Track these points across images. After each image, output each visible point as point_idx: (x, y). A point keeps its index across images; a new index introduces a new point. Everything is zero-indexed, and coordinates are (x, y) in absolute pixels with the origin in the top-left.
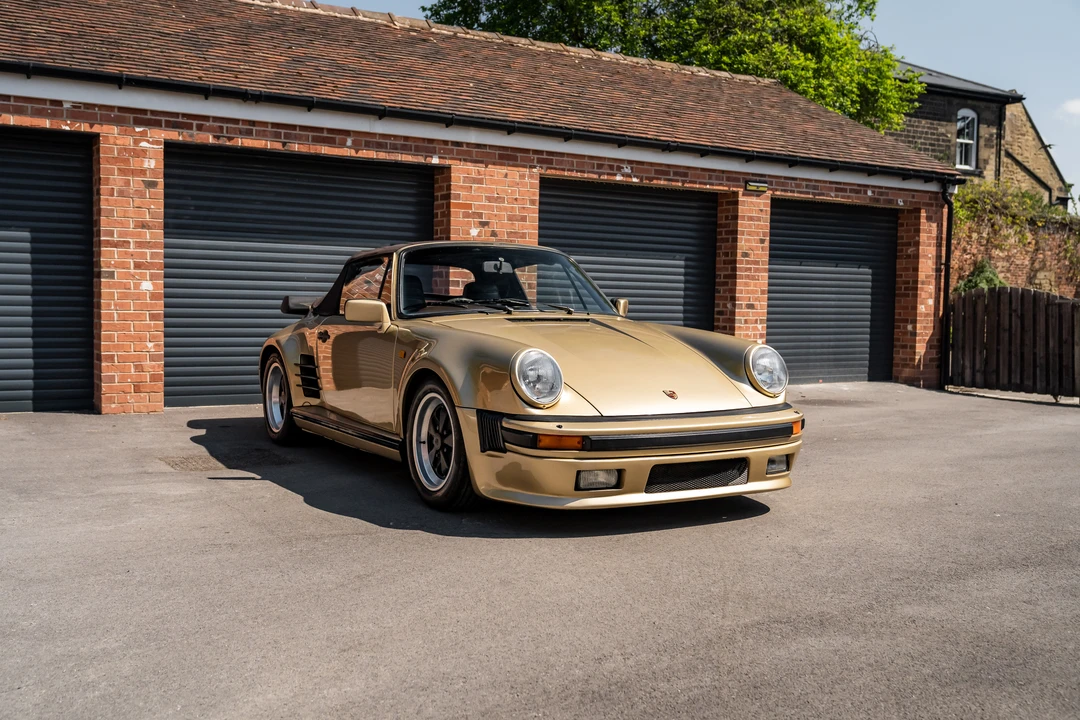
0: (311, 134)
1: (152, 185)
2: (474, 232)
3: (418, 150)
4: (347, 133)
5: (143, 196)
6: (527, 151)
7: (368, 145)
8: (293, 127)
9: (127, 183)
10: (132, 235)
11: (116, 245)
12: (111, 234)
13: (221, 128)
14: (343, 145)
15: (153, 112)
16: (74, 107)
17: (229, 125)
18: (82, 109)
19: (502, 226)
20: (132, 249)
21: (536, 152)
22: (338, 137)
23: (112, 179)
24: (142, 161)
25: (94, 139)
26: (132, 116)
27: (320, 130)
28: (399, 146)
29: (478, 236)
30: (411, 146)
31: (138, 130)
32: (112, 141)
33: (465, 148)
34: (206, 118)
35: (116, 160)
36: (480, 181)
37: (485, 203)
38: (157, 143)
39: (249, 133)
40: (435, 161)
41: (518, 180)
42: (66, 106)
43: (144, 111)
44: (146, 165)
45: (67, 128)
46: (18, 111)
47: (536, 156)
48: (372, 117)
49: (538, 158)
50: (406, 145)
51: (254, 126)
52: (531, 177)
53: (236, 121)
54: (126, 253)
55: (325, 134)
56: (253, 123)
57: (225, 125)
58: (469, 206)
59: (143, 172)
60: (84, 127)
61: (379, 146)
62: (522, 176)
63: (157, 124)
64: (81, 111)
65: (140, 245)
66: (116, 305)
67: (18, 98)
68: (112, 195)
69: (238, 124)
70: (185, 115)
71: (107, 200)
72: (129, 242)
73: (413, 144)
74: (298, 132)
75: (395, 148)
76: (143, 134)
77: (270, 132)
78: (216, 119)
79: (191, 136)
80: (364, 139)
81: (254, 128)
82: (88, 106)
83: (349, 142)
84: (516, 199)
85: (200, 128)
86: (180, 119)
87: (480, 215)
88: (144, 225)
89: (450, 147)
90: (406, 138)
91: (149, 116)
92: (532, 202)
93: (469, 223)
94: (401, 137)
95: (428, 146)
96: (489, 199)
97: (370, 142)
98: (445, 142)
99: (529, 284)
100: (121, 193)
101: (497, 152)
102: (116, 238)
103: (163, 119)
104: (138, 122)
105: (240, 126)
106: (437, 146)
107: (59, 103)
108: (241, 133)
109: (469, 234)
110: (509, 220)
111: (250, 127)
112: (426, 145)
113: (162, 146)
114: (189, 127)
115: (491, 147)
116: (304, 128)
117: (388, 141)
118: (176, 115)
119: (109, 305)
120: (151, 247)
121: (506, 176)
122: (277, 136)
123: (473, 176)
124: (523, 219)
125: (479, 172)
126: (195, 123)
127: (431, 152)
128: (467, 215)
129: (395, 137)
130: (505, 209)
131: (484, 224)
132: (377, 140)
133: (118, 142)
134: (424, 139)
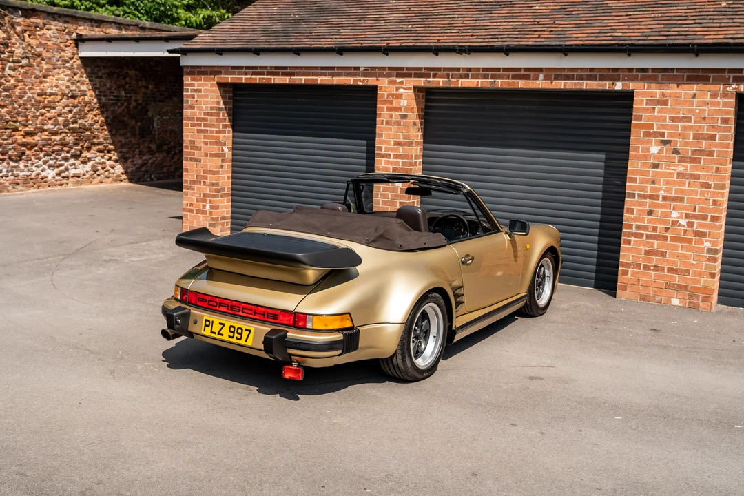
0: (511, 73)
1: (404, 117)
2: (654, 150)
3: (602, 78)
4: (540, 70)
5: (399, 124)
6: (723, 70)
7: (557, 78)
8: (498, 69)
9: (391, 116)
10: (392, 150)
11: (383, 156)
12: (380, 149)
13: (448, 75)
14: (537, 78)
15: (408, 69)
16: (365, 70)
17: (453, 72)
18: (369, 71)
19: (686, 144)
20: (392, 159)
21: (731, 71)
22: (532, 74)
23: (383, 113)
24: (400, 102)
25: (374, 89)
26: (395, 72)
27: (519, 69)
28: (585, 77)
29: (658, 153)
30: (596, 75)
31: (399, 80)
32: (384, 89)
33: (650, 73)
34: (439, 69)
35: (385, 102)
36: (665, 103)
37: (668, 122)
38: (409, 89)
39: (466, 76)
40: (619, 86)
41: (708, 99)
42: (361, 69)
43: (402, 69)
44: (402, 105)
45: (361, 84)
46: (339, 75)
47: (732, 75)
48: (559, 54)
49: (734, 77)
50: (592, 74)
51: (470, 71)
52: (725, 95)
53: (458, 69)
54: (388, 161)
55: (522, 73)
56: (469, 69)
57: (450, 73)
58: (652, 126)
59: (399, 109)
60: (371, 81)
61: (568, 78)
62: (714, 96)
63: (409, 76)
64: (370, 72)
65: (396, 156)
66: (381, 195)
67: (339, 68)
68: (382, 124)
69: (459, 71)
70: (426, 68)
71: (380, 127)
72: (390, 155)
73: (598, 74)
74: (501, 72)
75: (580, 78)
76: (402, 82)
77: (481, 74)
78: (446, 69)
79: (429, 82)
80: (554, 73)
81: (470, 73)
82: (373, 68)
83: (541, 76)
84: (704, 118)
85: (435, 76)
86: (423, 72)
87: (663, 134)
88: (398, 143)
89: (634, 73)
90: (592, 70)
91: (405, 71)
92: (725, 121)
93: (650, 143)
94: (587, 69)
95: (613, 75)
96: (673, 119)
97: (559, 75)
98: (630, 70)
99: (714, 201)
100: (387, 123)
101: (686, 74)
102: (383, 152)
103: (413, 72)
104: (398, 76)
105: (461, 72)
106: (621, 74)
107: (357, 68)
108: (461, 76)
109: (650, 152)
110: (694, 138)
111: (468, 72)
112: (611, 73)
113: (412, 91)
114: (427, 76)
115: (679, 70)
116: (506, 69)
117: (575, 74)
118: (420, 69)
119: (377, 195)
120: (402, 158)
121: (694, 96)
122: (486, 77)
123: (658, 97)
124: (713, 137)
125: (663, 95)
126: (432, 73)
127: (615, 79)
128: (647, 134)
129: (582, 69)
130: (691, 128)
131: (664, 143)
132: (566, 73)
133: (387, 90)
134: (609, 69)
